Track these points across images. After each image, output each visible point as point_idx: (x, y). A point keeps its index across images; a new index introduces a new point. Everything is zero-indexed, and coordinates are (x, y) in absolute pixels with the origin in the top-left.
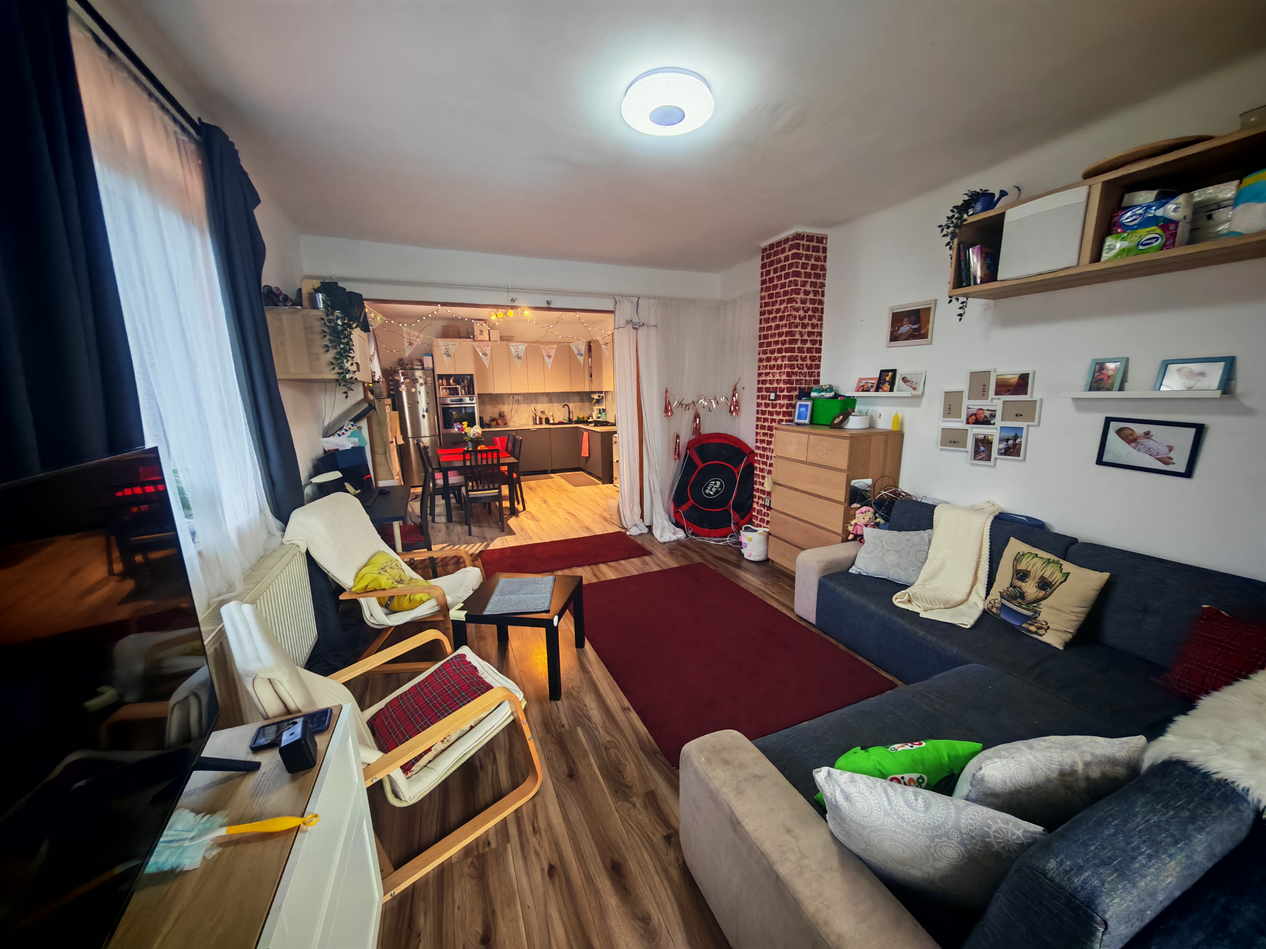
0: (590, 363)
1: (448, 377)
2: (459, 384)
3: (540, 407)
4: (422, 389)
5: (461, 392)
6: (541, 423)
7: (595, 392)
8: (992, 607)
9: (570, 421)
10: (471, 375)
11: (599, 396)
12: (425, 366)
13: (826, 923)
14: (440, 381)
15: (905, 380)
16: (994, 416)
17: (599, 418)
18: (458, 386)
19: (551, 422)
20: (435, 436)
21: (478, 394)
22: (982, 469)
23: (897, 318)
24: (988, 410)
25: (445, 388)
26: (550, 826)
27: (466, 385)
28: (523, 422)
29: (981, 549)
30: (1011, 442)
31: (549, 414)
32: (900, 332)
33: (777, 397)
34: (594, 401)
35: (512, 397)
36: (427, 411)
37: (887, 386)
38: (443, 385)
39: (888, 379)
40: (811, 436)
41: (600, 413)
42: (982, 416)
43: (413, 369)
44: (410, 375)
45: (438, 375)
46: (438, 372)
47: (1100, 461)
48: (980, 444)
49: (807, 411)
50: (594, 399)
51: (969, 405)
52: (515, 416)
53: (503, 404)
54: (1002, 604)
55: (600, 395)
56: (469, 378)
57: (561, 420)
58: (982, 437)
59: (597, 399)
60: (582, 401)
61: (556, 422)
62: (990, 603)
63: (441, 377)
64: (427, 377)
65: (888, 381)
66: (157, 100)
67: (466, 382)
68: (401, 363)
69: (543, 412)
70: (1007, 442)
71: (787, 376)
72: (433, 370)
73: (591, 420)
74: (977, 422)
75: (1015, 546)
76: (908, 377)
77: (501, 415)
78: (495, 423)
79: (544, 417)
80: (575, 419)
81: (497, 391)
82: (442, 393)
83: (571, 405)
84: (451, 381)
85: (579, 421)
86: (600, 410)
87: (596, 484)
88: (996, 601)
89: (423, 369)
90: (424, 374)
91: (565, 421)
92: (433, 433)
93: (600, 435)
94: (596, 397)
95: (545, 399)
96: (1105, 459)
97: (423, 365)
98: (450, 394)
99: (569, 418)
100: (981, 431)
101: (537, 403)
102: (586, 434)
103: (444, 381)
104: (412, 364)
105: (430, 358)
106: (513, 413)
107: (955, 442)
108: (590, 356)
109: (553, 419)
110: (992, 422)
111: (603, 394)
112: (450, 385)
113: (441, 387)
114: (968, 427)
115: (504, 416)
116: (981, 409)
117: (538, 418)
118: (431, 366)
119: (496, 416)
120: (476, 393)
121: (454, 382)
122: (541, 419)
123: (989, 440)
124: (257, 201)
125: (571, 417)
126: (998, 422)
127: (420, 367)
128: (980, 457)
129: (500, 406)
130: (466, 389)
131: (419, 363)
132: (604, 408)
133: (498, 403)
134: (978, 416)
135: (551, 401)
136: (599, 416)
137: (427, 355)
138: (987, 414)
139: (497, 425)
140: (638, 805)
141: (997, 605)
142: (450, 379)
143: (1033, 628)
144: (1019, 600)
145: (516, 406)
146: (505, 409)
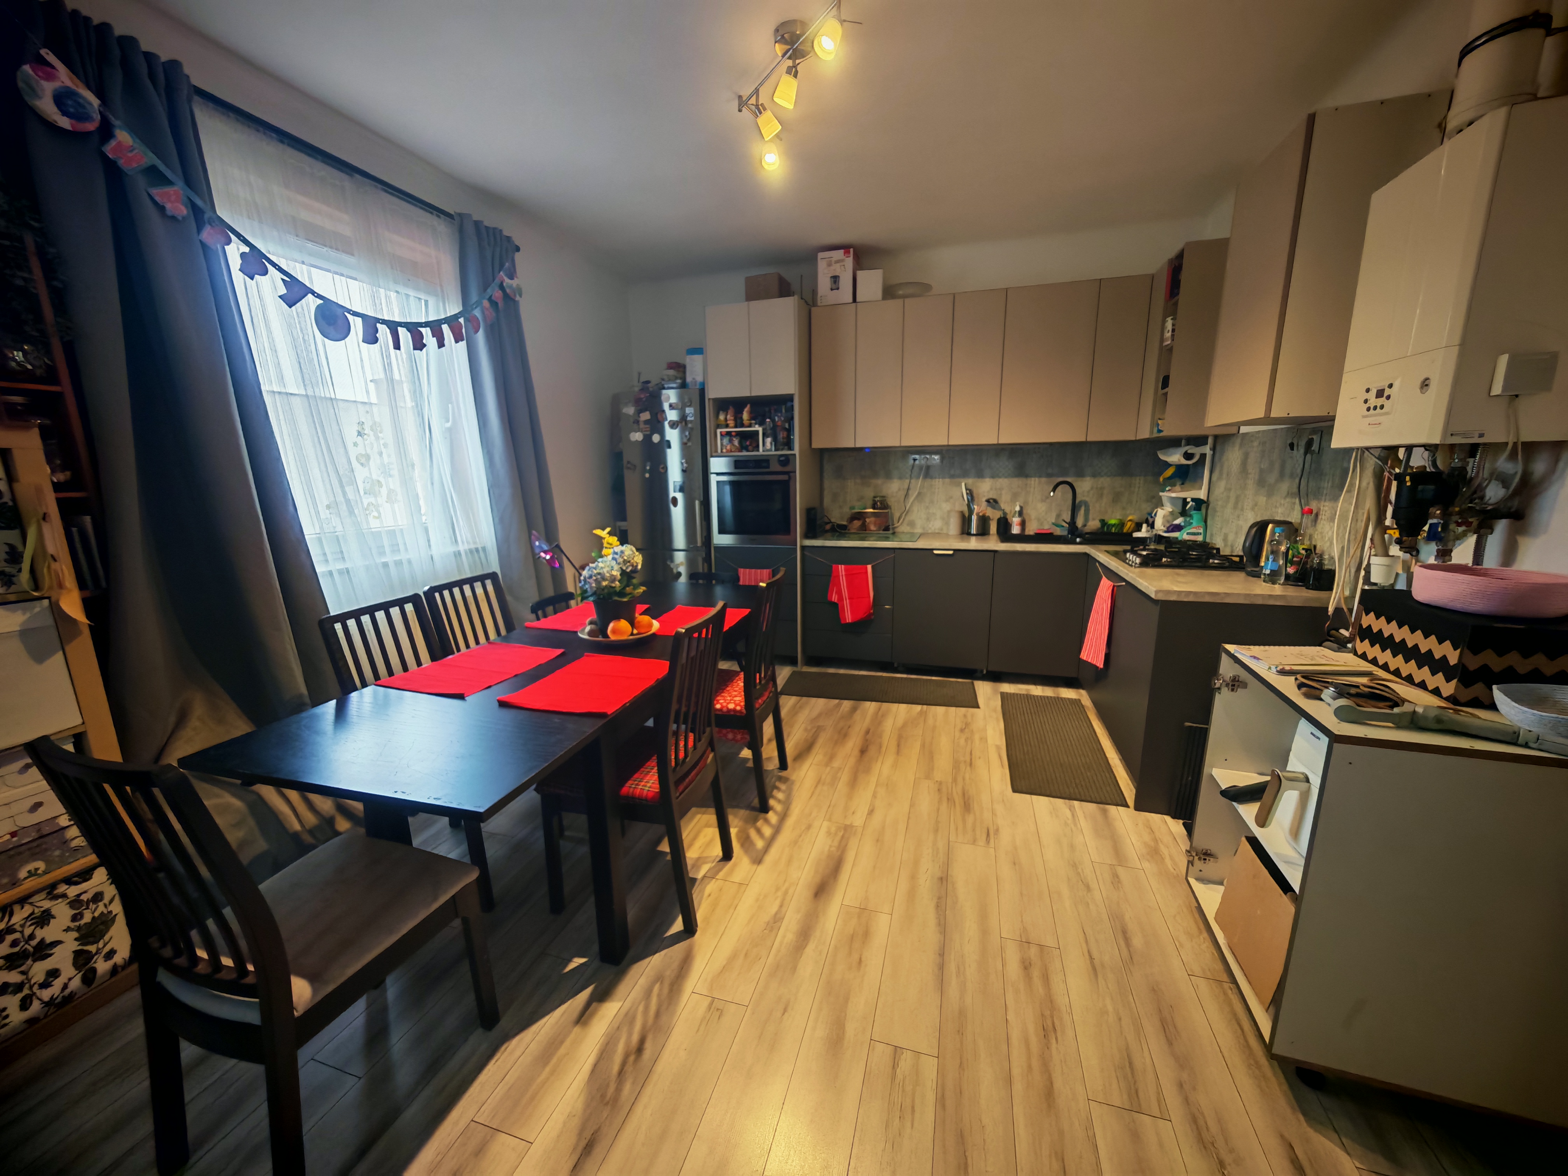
0: (1168, 335)
1: (735, 405)
2: (760, 421)
3: (986, 487)
4: (673, 435)
5: (766, 444)
6: (983, 532)
7: (1174, 442)
9: (1073, 534)
10: (793, 399)
11: (1188, 456)
12: (689, 379)
14: (719, 416)
17: (1178, 528)
18: (757, 428)
19: (1016, 530)
20: (696, 549)
25: (729, 433)
27: (780, 424)
28: (934, 528)
31: (1011, 508)
34: (1170, 472)
35: (911, 457)
38: (723, 424)
41: (1184, 513)
43: (662, 388)
46: (714, 392)
50: (1167, 465)
52: (915, 508)
53: (888, 476)
55: (1191, 449)
56: (787, 404)
57: (1047, 529)
59: (1179, 467)
60: (1125, 471)
61: (1031, 530)
63: (723, 404)
64: (687, 404)
67: (780, 415)
69: (993, 503)
72: (705, 388)
73: (1143, 533)
77: (882, 506)
78: (857, 523)
79: (994, 515)
80: (1094, 524)
82: (722, 444)
84: (745, 416)
85: (1103, 536)
86: (1184, 500)
89: (680, 386)
90: (682, 398)
92: (692, 544)
94: (1175, 457)
97: (682, 376)
99: (1072, 523)
101: (980, 475)
102: (1105, 586)
103: (727, 416)
105: (700, 358)
106: (911, 500)
109: (1023, 524)
111: (1207, 450)
112: (742, 425)
113: (719, 431)
115: (886, 511)
117: (976, 520)
118: (700, 379)
119: (865, 505)
121: (749, 416)
125: (1080, 522)
127: (678, 383)
130: (780, 434)
131: (676, 373)
132: (1202, 494)
133: (872, 474)
135: (1021, 472)
136: (1179, 521)
137: (696, 351)
142: (740, 411)
145: (918, 484)
146: (893, 488)
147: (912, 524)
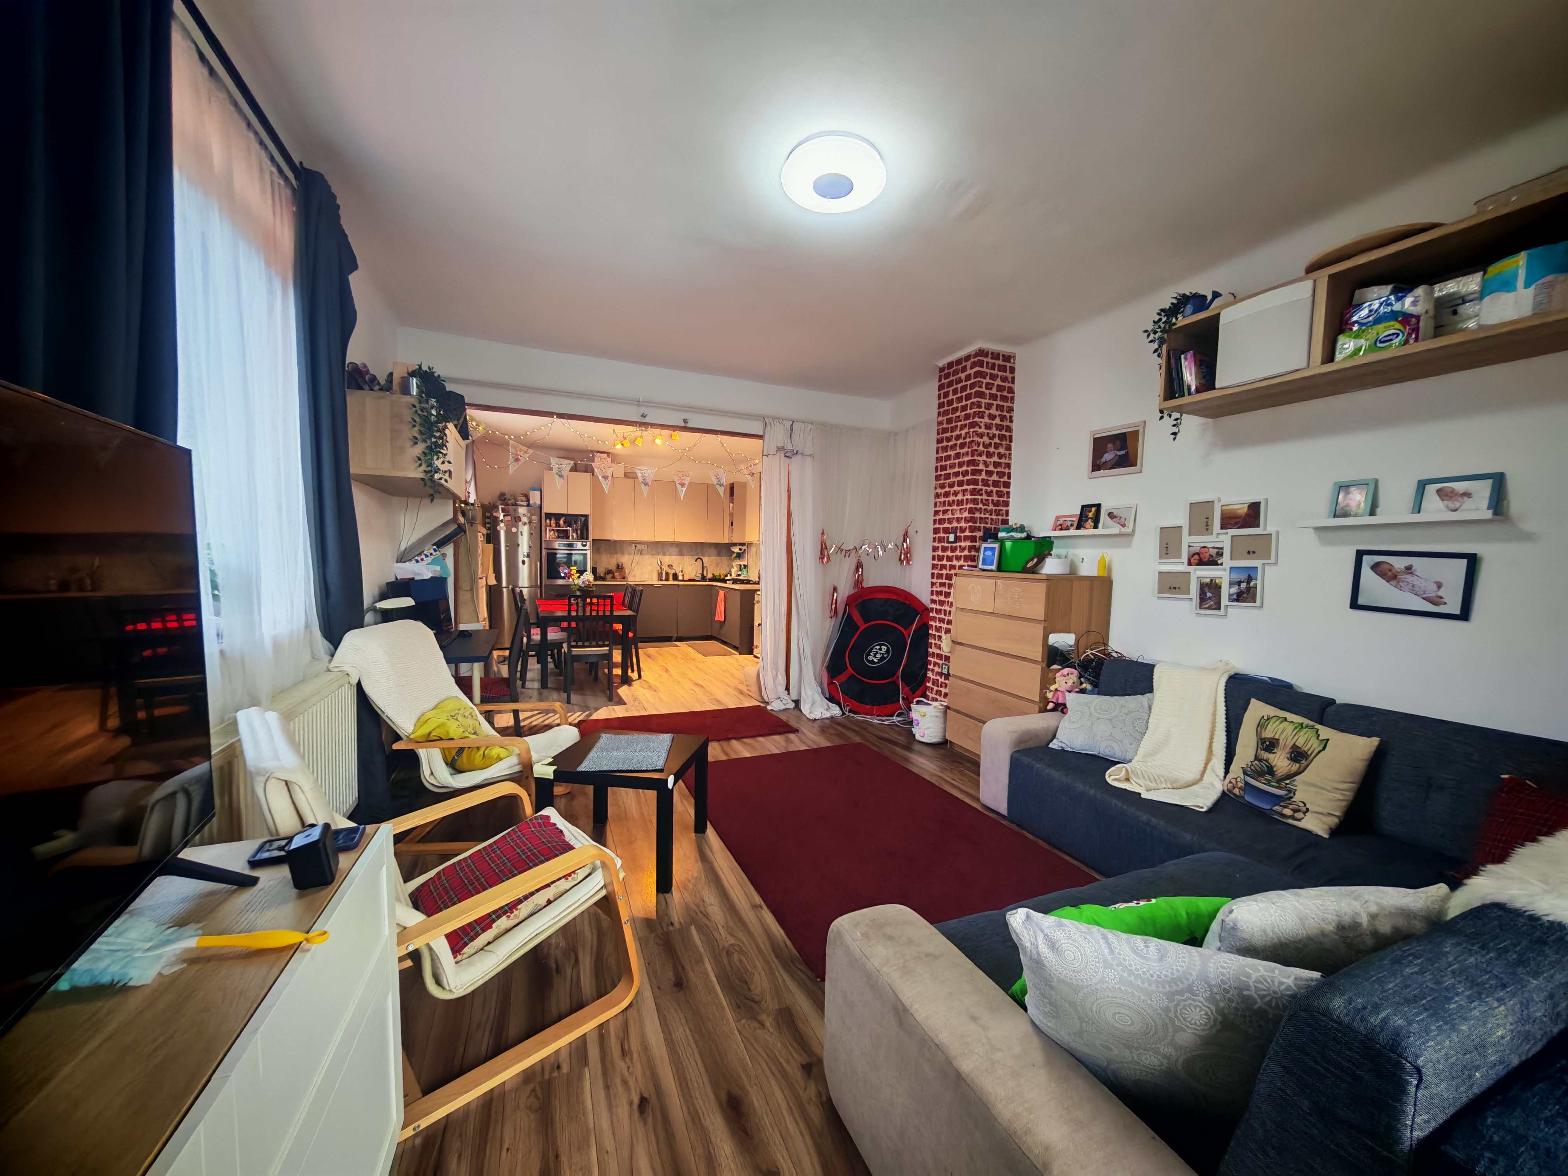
0: (731, 509)
1: (557, 517)
2: (570, 526)
3: (667, 560)
4: (525, 530)
5: (573, 536)
6: (667, 579)
7: (735, 545)
8: (1234, 788)
9: (703, 578)
10: (586, 516)
11: (740, 549)
12: (531, 502)
13: (1028, 1131)
14: (548, 521)
15: (1111, 515)
16: (1222, 555)
17: (739, 575)
18: (568, 528)
19: (680, 578)
20: (536, 586)
21: (593, 540)
22: (1210, 620)
23: (1100, 445)
24: (1214, 548)
25: (553, 530)
26: (645, 1047)
27: (579, 527)
28: (646, 576)
29: (1214, 715)
30: (1244, 585)
31: (677, 569)
32: (1103, 460)
33: (957, 539)
34: (735, 555)
35: (634, 545)
36: (528, 556)
37: (1090, 523)
38: (551, 526)
39: (1090, 515)
40: (999, 582)
41: (740, 570)
42: (1207, 555)
43: (516, 505)
44: (511, 512)
45: (546, 514)
46: (546, 510)
47: (1355, 604)
48: (1206, 589)
49: (993, 554)
50: (734, 552)
51: (1189, 542)
52: (636, 569)
53: (623, 553)
54: (1247, 783)
55: (741, 547)
56: (583, 519)
57: (692, 577)
58: (1208, 580)
59: (738, 553)
60: (719, 554)
61: (686, 578)
62: (1230, 782)
63: (549, 516)
64: (532, 515)
65: (1091, 518)
66: (256, 133)
67: (579, 523)
68: (502, 498)
69: (670, 566)
70: (1239, 585)
71: (969, 513)
72: (541, 508)
73: (729, 577)
74: (1201, 563)
75: (1257, 709)
76: (1115, 513)
77: (620, 567)
78: (610, 576)
79: (671, 572)
80: (710, 576)
81: (617, 537)
82: (549, 535)
83: (706, 559)
84: (561, 522)
85: (713, 579)
86: (741, 566)
87: (731, 654)
88: (1238, 780)
89: (528, 505)
90: (529, 511)
91: (697, 579)
92: (534, 584)
93: (739, 593)
94: (736, 550)
95: (674, 550)
96: (1361, 601)
97: (528, 501)
98: (559, 537)
99: (702, 575)
100: (1207, 573)
101: (664, 554)
102: (722, 593)
103: (552, 522)
104: (516, 500)
105: (539, 493)
106: (634, 564)
107: (1175, 588)
108: (732, 501)
109: (683, 576)
110: (1219, 562)
111: (745, 547)
112: (559, 526)
113: (548, 528)
114: (1191, 569)
115: (622, 568)
116: (1204, 547)
117: (664, 573)
118: (538, 503)
119: (613, 567)
120: (591, 538)
121: (564, 523)
122: (667, 574)
123: (1216, 584)
124: (355, 267)
125: (705, 574)
126: (1226, 560)
127: (525, 504)
128: (1207, 606)
129: (619, 556)
130: (579, 532)
131: (524, 499)
132: (746, 563)
133: (616, 553)
134: (1201, 555)
135: (681, 554)
136: (740, 573)
137: (535, 489)
138: (1213, 552)
139: (614, 578)
140: (768, 1024)
141: (1240, 784)
142: (559, 520)
143: (1287, 812)
144: (1268, 777)
145: (638, 557)
146: (625, 560)
147: (634, 576)
